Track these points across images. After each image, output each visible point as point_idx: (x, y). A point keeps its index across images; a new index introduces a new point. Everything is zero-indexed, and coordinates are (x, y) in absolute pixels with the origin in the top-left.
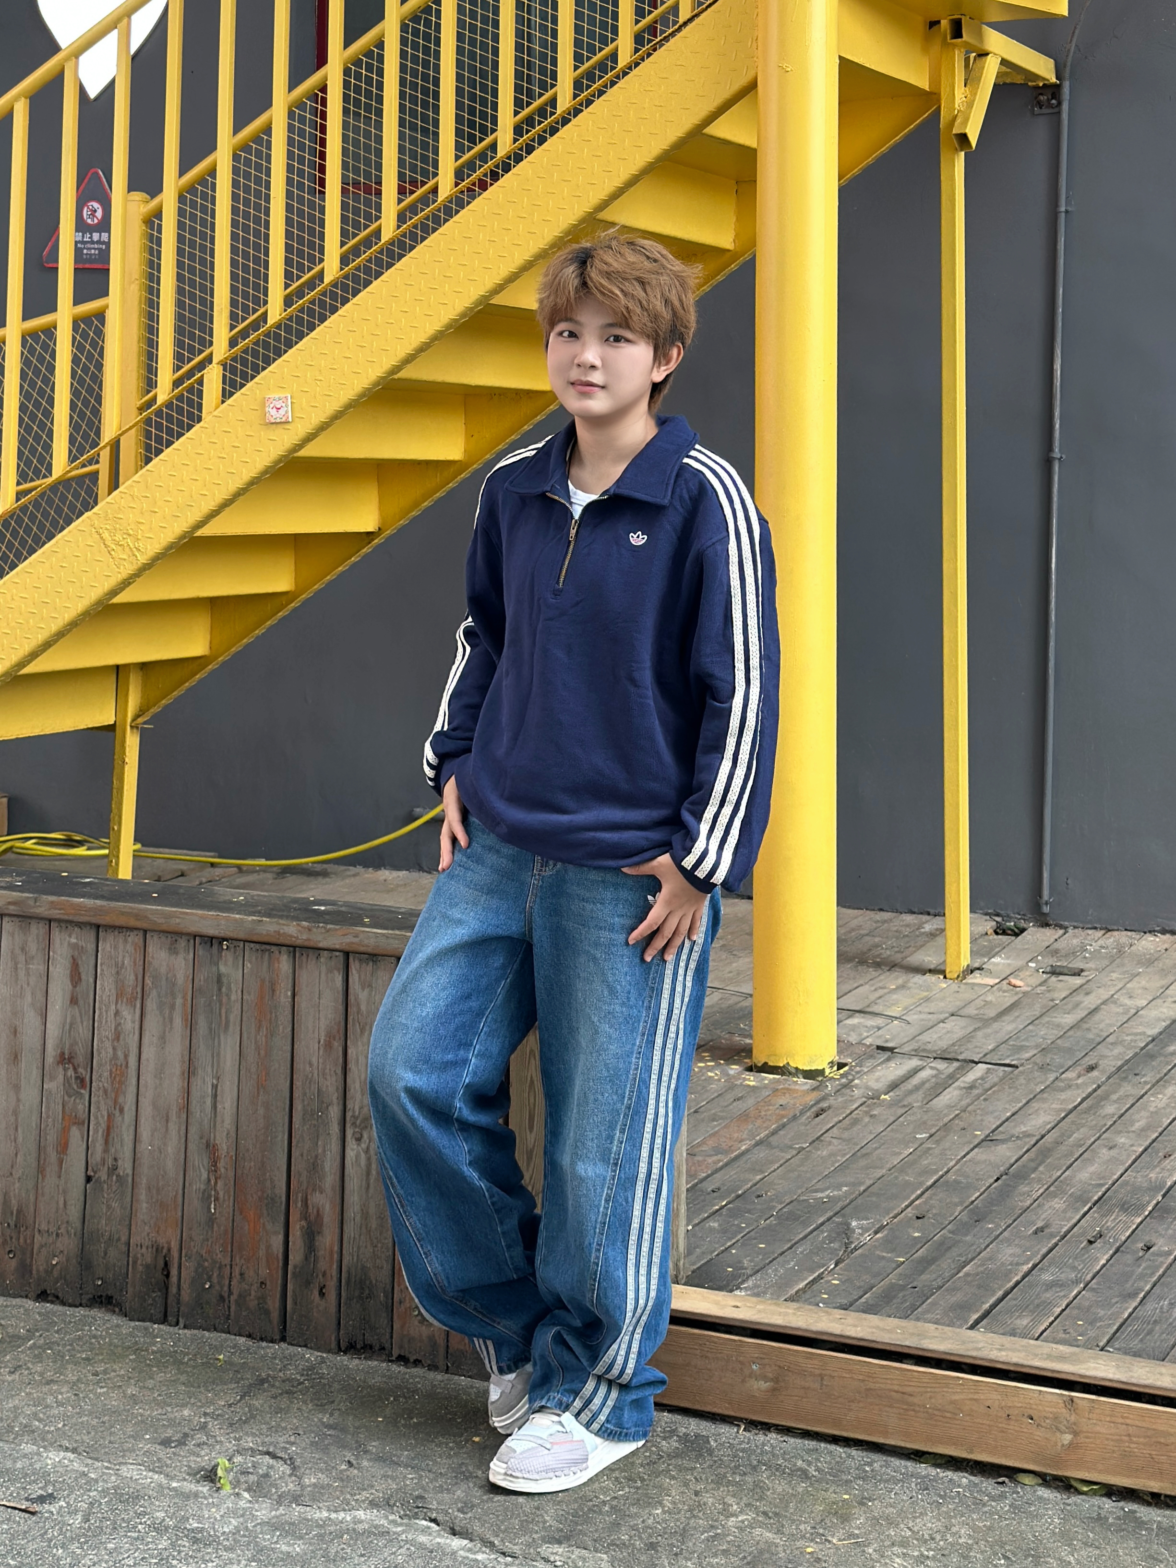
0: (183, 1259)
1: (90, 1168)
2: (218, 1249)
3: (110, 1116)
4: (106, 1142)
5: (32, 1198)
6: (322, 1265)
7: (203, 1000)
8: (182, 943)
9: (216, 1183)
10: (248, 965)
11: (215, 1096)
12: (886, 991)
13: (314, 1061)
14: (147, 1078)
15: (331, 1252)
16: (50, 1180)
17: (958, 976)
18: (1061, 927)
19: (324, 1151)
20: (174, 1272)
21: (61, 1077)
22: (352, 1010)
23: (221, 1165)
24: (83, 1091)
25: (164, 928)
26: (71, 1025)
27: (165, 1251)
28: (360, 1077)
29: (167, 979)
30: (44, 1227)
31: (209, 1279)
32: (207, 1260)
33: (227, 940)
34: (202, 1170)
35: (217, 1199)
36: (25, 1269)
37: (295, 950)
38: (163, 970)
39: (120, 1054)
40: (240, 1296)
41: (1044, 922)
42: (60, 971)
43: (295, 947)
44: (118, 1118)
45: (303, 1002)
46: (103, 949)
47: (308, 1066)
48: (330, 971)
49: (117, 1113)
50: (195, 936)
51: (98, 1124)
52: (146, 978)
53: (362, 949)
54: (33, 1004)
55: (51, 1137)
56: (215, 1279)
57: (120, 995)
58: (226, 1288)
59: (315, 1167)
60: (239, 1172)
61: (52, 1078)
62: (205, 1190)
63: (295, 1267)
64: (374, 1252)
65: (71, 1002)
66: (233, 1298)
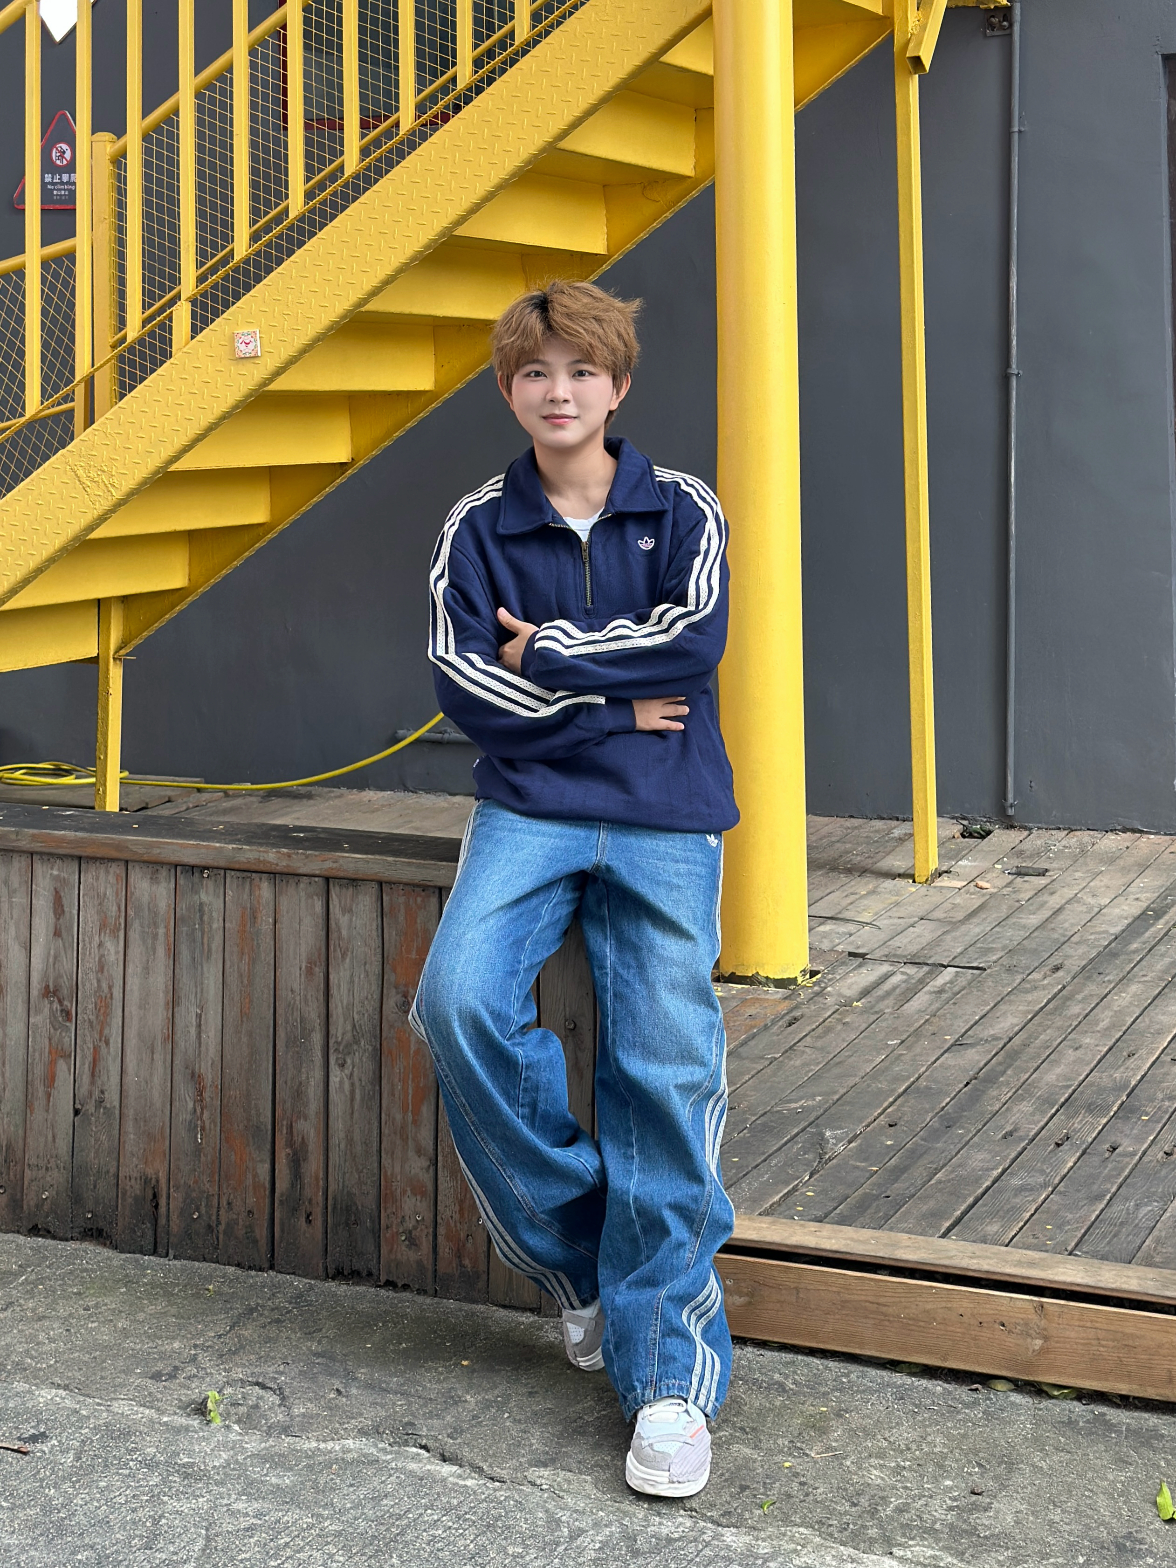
0: (172, 1190)
1: (77, 1101)
2: (206, 1179)
3: (96, 1049)
4: (93, 1075)
5: (21, 1132)
6: (308, 1192)
7: (185, 929)
8: (164, 872)
9: (202, 1113)
10: (229, 893)
11: (199, 1026)
12: (857, 896)
13: (296, 987)
14: (132, 1009)
15: (317, 1179)
16: (38, 1116)
17: (927, 880)
18: (1026, 828)
19: (308, 1078)
20: (163, 1202)
21: (46, 1011)
22: (333, 936)
23: (206, 1095)
24: (68, 1024)
25: (146, 858)
26: (56, 958)
27: (153, 1181)
28: (342, 1004)
29: (149, 908)
30: (33, 1161)
31: (198, 1209)
32: (195, 1191)
33: (208, 869)
34: (188, 1099)
35: (203, 1129)
36: (16, 1204)
37: (276, 876)
38: (145, 899)
39: (104, 985)
40: (228, 1224)
41: (1009, 825)
42: (43, 903)
43: (275, 874)
44: (104, 1050)
45: (284, 930)
46: (86, 881)
47: (290, 993)
48: (309, 896)
49: (103, 1045)
50: (176, 866)
51: (84, 1057)
52: (129, 908)
53: (341, 874)
54: (17, 937)
55: (38, 1071)
56: (203, 1210)
57: (103, 926)
58: (214, 1218)
59: (299, 1094)
60: (225, 1101)
61: (38, 1011)
62: (190, 1122)
63: (282, 1195)
64: (359, 1177)
65: (55, 934)
66: (222, 1228)
